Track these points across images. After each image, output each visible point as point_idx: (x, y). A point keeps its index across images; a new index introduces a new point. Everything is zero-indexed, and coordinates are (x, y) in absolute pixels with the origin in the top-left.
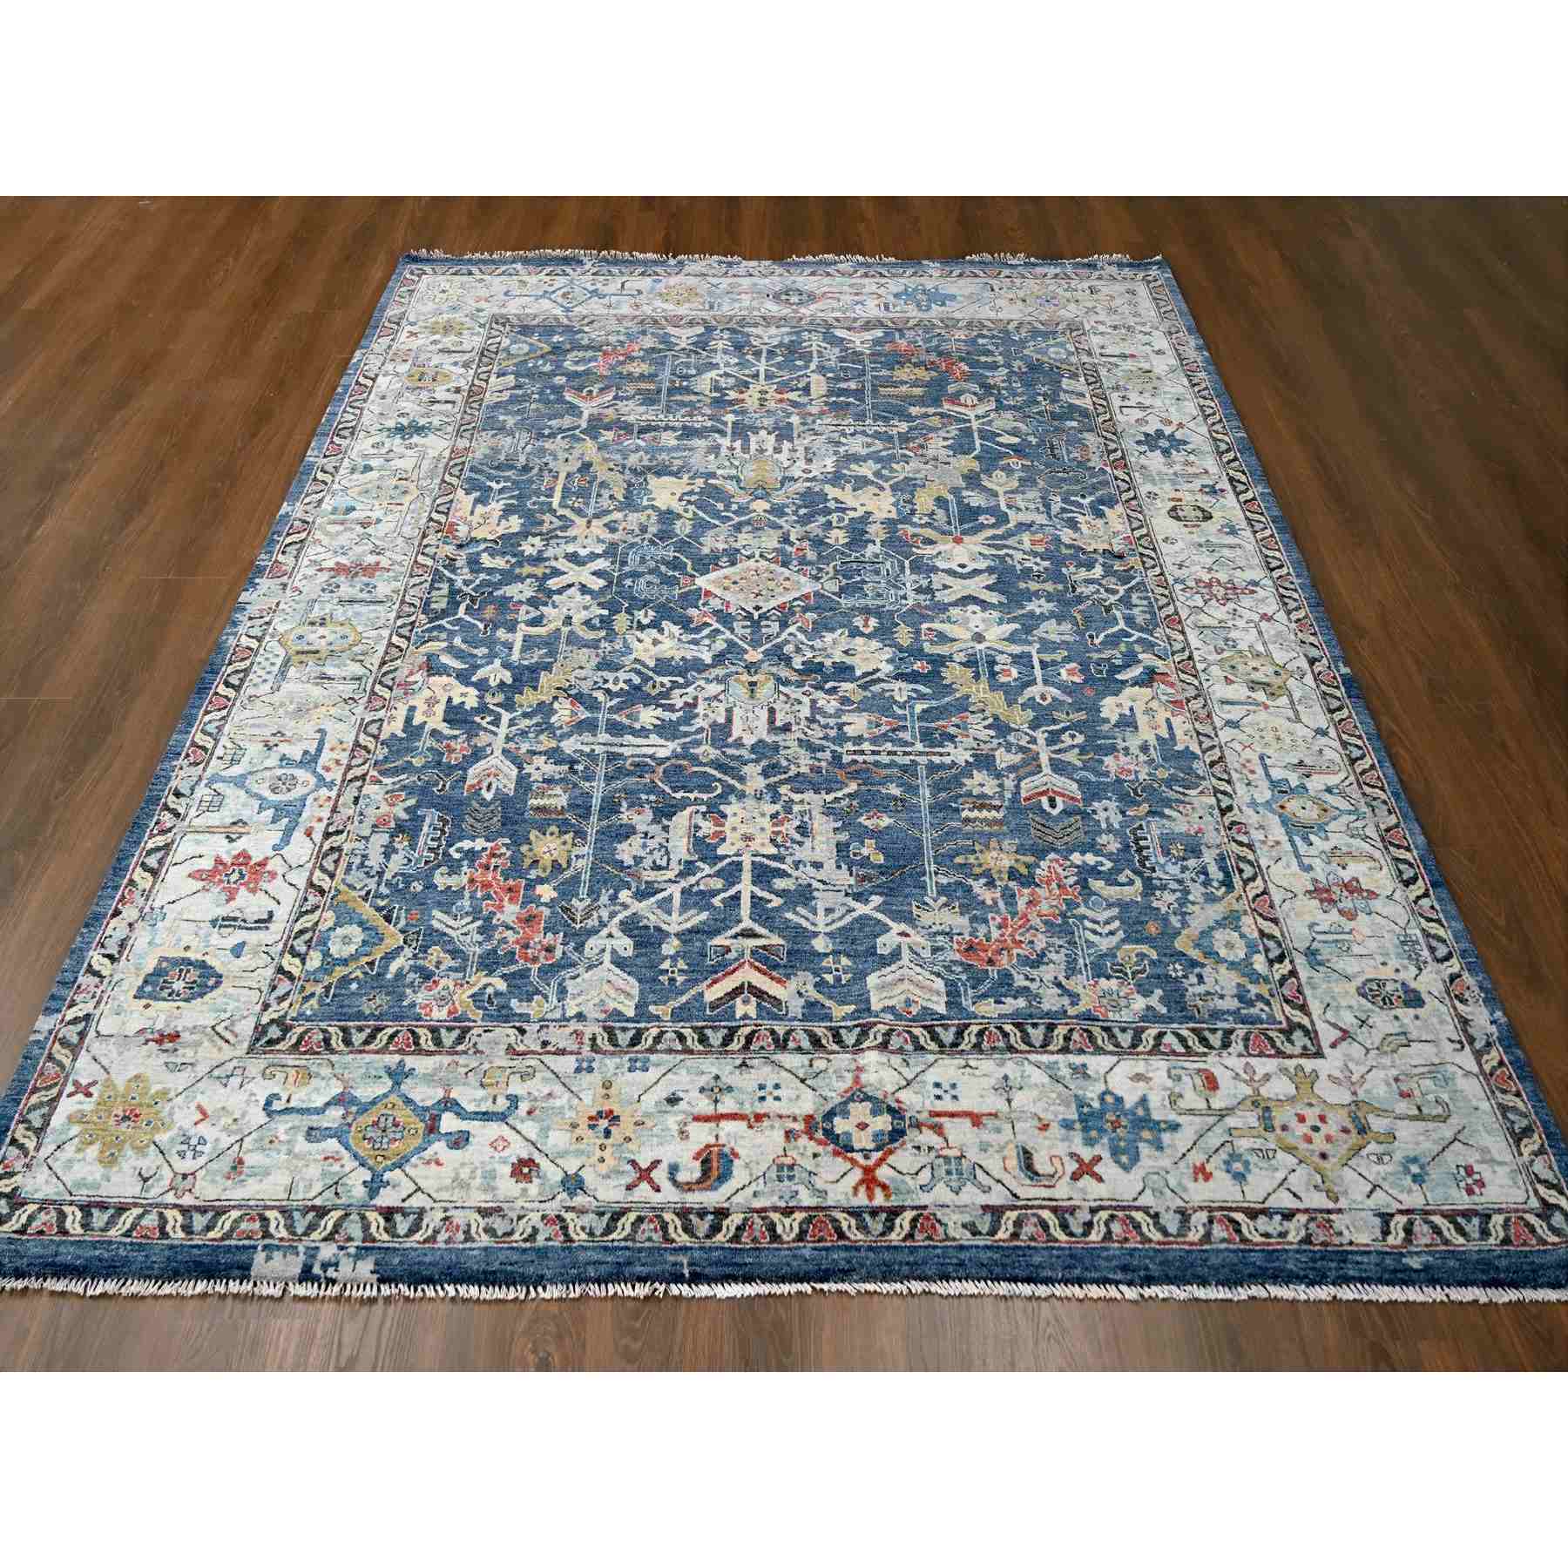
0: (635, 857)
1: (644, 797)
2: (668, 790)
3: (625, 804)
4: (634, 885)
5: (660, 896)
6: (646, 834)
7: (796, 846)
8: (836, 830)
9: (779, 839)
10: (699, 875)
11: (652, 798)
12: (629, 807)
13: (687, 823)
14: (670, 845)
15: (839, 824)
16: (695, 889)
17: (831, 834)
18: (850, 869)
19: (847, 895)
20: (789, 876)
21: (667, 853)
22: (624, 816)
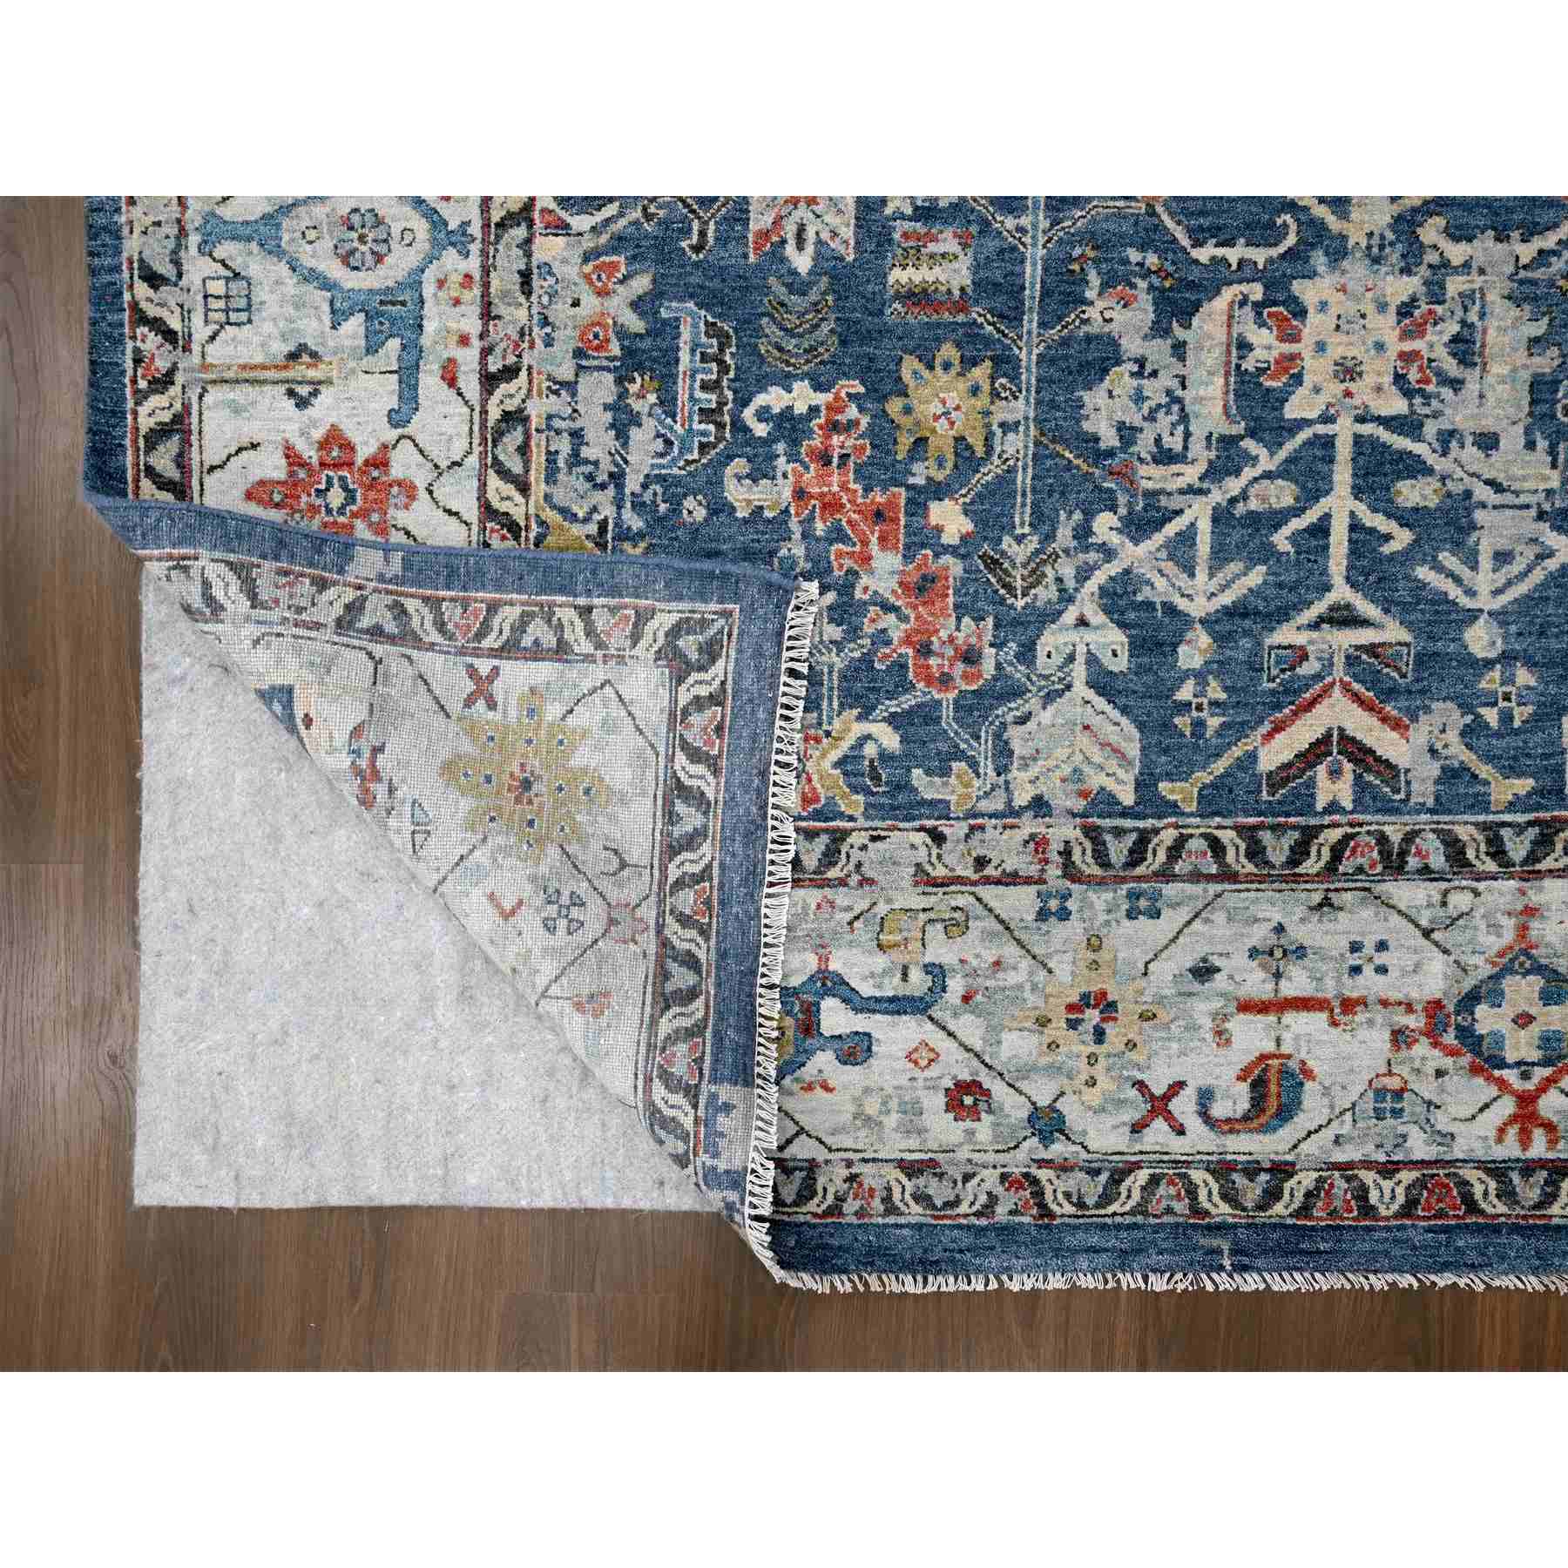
0: (1121, 427)
1: (1134, 255)
2: (1185, 242)
3: (1094, 279)
4: (1122, 499)
5: (1171, 529)
6: (1141, 362)
7: (1447, 393)
8: (1534, 342)
9: (1413, 375)
10: (1248, 473)
11: (1152, 260)
12: (1106, 286)
13: (1221, 335)
14: (1188, 396)
15: (1539, 328)
16: (1240, 509)
17: (1521, 357)
18: (1552, 451)
19: (1541, 516)
20: (1429, 471)
21: (1184, 418)
22: (1092, 313)
